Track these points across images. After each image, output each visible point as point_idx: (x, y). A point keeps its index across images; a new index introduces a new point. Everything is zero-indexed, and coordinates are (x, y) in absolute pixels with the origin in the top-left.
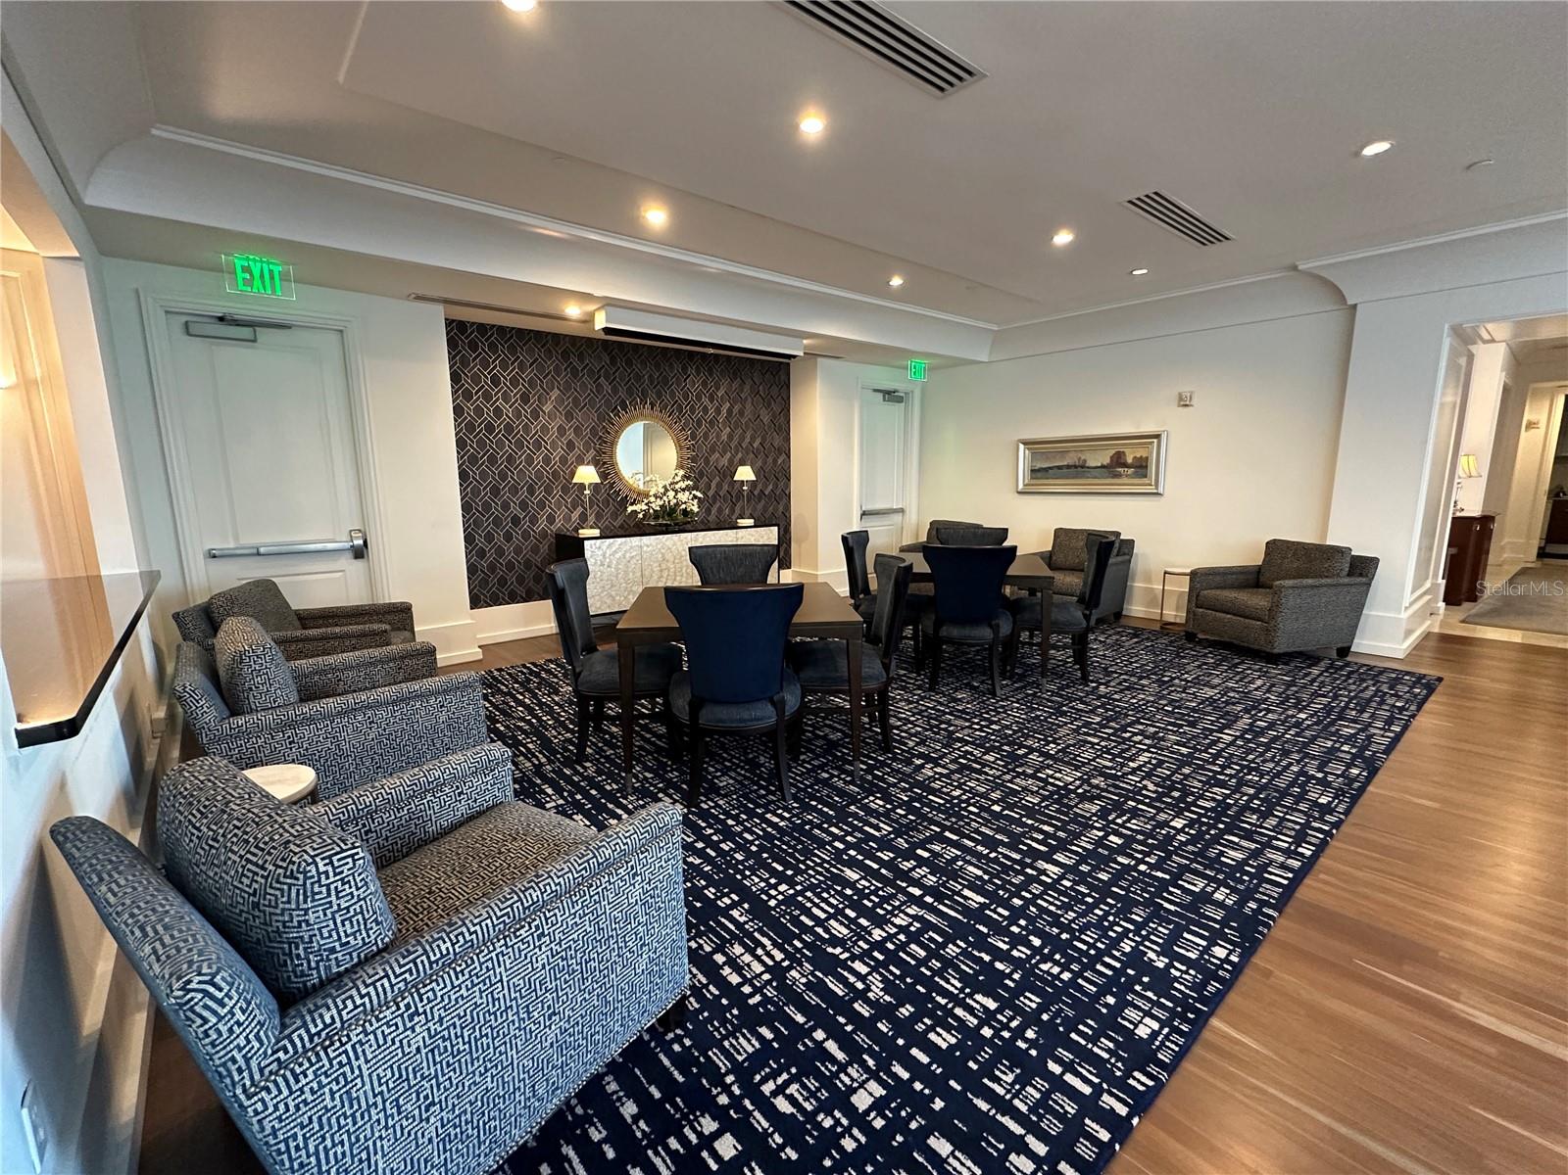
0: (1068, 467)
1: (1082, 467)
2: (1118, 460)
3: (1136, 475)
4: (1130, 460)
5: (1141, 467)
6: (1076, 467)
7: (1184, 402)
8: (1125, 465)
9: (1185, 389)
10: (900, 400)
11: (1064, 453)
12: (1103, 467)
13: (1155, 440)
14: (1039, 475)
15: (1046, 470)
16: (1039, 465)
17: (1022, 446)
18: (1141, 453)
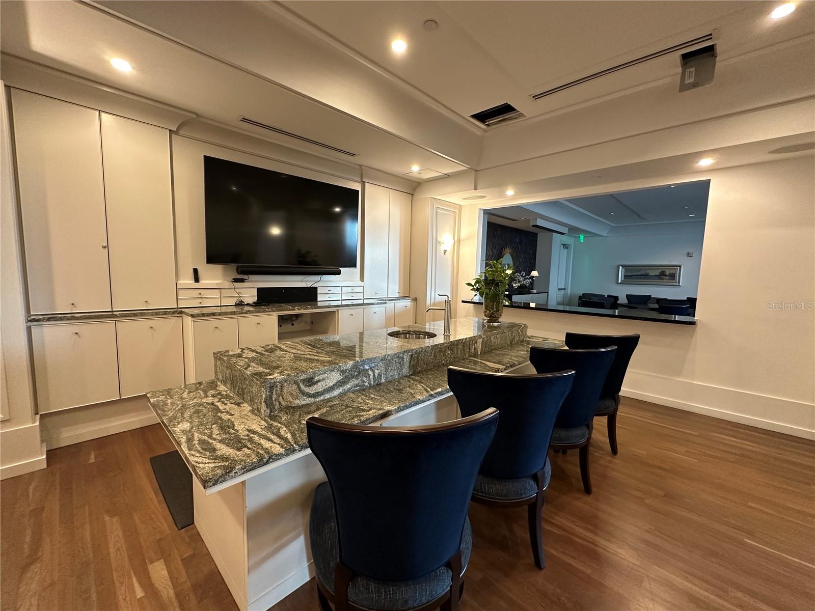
0: (641, 275)
1: (647, 275)
2: (663, 274)
3: (670, 279)
4: (667, 274)
5: (672, 276)
6: (644, 275)
7: (689, 255)
8: (665, 275)
9: (690, 251)
10: (567, 248)
11: (639, 271)
12: (656, 276)
13: (679, 268)
14: (627, 278)
15: (631, 276)
16: (628, 274)
17: (621, 267)
18: (672, 272)
